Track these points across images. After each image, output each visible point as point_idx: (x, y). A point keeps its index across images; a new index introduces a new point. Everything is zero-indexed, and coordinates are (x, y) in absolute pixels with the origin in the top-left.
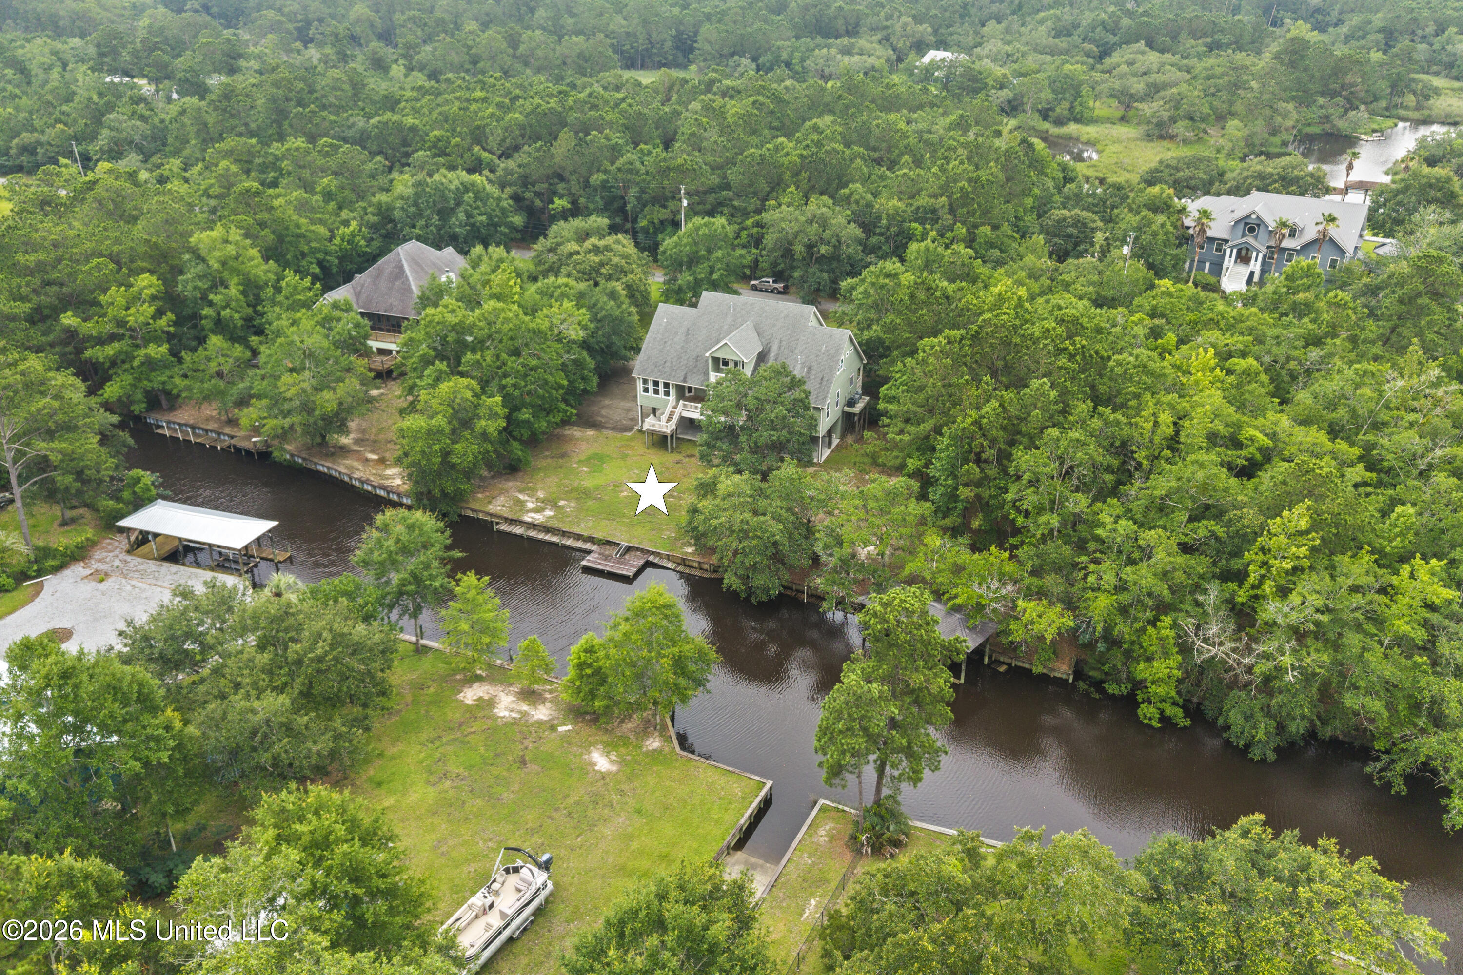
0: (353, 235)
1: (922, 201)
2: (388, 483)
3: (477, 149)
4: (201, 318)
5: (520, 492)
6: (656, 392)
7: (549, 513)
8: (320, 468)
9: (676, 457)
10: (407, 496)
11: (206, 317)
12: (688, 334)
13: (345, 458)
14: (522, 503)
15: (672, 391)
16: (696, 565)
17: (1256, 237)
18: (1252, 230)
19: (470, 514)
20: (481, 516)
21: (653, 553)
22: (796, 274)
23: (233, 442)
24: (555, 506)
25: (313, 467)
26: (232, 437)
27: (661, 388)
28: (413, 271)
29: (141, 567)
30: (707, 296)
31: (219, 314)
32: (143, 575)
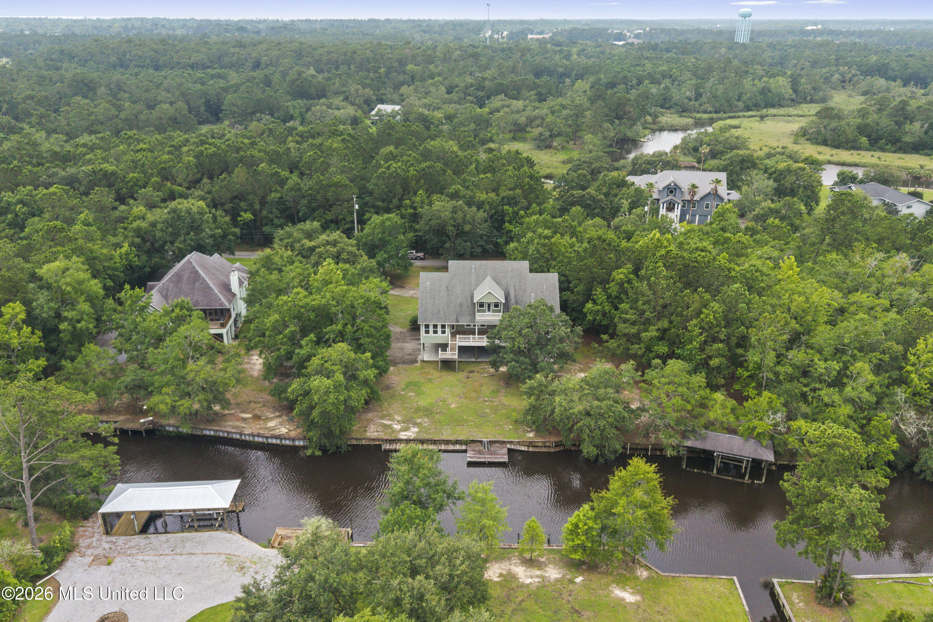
0: (127, 254)
1: (505, 192)
2: (277, 432)
3: (169, 184)
4: (60, 332)
5: (381, 419)
6: (435, 332)
7: (416, 430)
8: (208, 433)
9: (465, 374)
10: (299, 439)
11: (65, 330)
12: (448, 290)
13: (225, 421)
14: (389, 427)
15: (447, 330)
16: (540, 444)
17: (675, 196)
18: (671, 192)
19: (355, 442)
20: (364, 442)
21: (508, 442)
22: (447, 245)
23: (117, 425)
24: (416, 424)
25: (199, 433)
26: (115, 422)
27: (439, 329)
28: (207, 274)
29: (132, 544)
30: (453, 264)
31: (75, 328)
32: (141, 551)
